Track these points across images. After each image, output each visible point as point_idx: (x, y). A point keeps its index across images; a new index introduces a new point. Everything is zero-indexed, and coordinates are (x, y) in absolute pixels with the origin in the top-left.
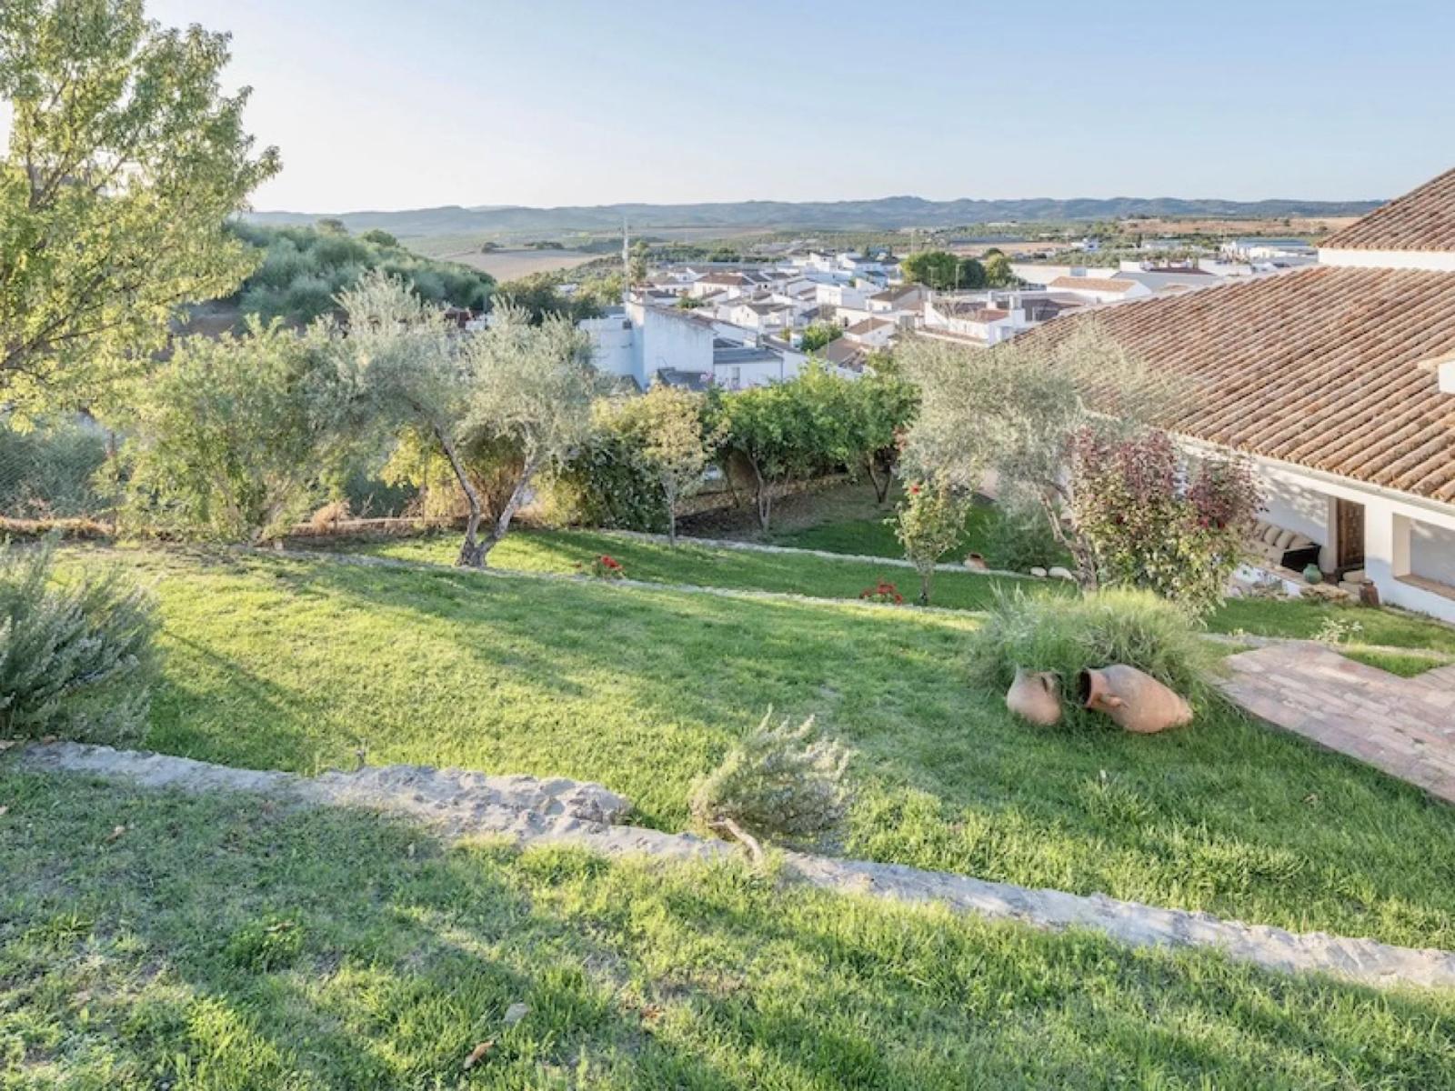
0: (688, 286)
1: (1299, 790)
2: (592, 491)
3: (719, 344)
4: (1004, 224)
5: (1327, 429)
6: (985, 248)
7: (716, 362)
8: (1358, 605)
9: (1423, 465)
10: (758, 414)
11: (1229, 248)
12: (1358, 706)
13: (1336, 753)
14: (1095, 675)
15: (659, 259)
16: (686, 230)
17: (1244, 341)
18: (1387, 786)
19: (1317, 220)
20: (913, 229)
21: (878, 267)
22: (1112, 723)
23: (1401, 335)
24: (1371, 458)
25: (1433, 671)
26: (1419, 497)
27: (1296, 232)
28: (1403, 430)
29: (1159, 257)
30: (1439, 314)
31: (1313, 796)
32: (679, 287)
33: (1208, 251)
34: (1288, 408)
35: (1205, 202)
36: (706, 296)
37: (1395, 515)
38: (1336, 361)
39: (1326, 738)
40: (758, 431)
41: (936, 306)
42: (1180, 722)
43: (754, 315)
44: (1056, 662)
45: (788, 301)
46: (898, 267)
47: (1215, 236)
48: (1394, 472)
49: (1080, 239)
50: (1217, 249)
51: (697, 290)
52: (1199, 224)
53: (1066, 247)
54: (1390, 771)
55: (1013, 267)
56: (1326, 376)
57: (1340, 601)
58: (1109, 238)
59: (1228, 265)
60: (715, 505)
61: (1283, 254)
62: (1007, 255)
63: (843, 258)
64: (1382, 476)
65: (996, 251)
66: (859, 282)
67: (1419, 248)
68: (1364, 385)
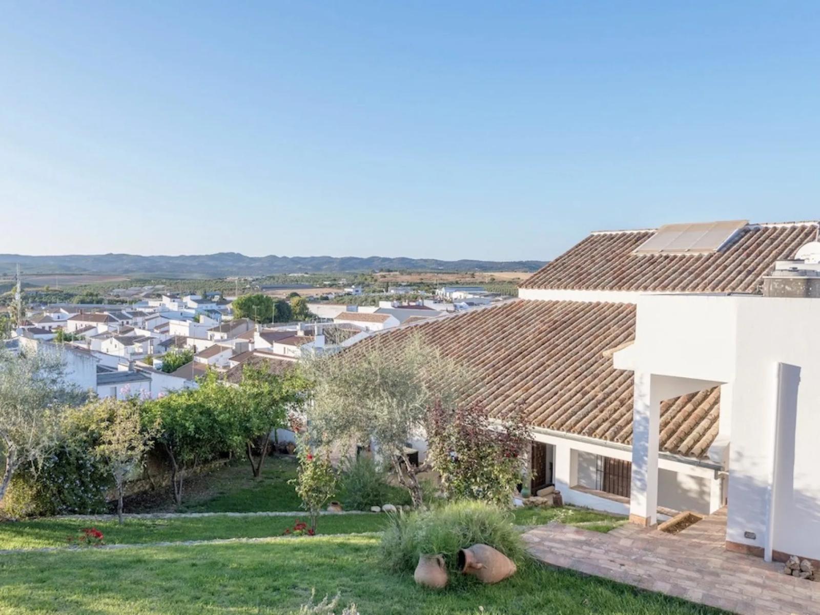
0: (61, 324)
1: (578, 598)
2: (45, 487)
3: (100, 369)
4: (300, 275)
5: (535, 401)
6: (290, 292)
7: (98, 384)
8: (552, 507)
9: (587, 418)
10: (177, 414)
11: (440, 292)
12: (590, 552)
13: (591, 576)
14: (467, 551)
15: (33, 302)
16: (57, 277)
17: (483, 349)
18: (618, 588)
19: (489, 274)
20: (237, 278)
21: (214, 307)
22: (477, 579)
23: (567, 341)
24: (560, 416)
25: (610, 532)
26: (586, 437)
27: (478, 281)
28: (574, 398)
29: (399, 299)
30: (585, 328)
31: (586, 600)
32: (54, 325)
33: (428, 295)
34: (513, 389)
35: (426, 261)
36: (78, 332)
37: (571, 450)
38: (535, 358)
39: (585, 569)
40: (177, 427)
41: (263, 335)
42: (511, 573)
43: (122, 346)
44: (444, 547)
45: (147, 334)
46: (229, 307)
47: (432, 284)
48: (573, 423)
49: (349, 286)
50: (434, 293)
51: (71, 327)
52: (422, 276)
53: (341, 292)
54: (618, 580)
55: (309, 306)
56: (531, 368)
57: (543, 506)
58: (368, 286)
59: (441, 304)
60: (136, 490)
61: (471, 296)
62: (303, 297)
63: (187, 300)
64: (567, 426)
65: (295, 295)
66: (202, 319)
67: (573, 288)
68: (552, 372)
